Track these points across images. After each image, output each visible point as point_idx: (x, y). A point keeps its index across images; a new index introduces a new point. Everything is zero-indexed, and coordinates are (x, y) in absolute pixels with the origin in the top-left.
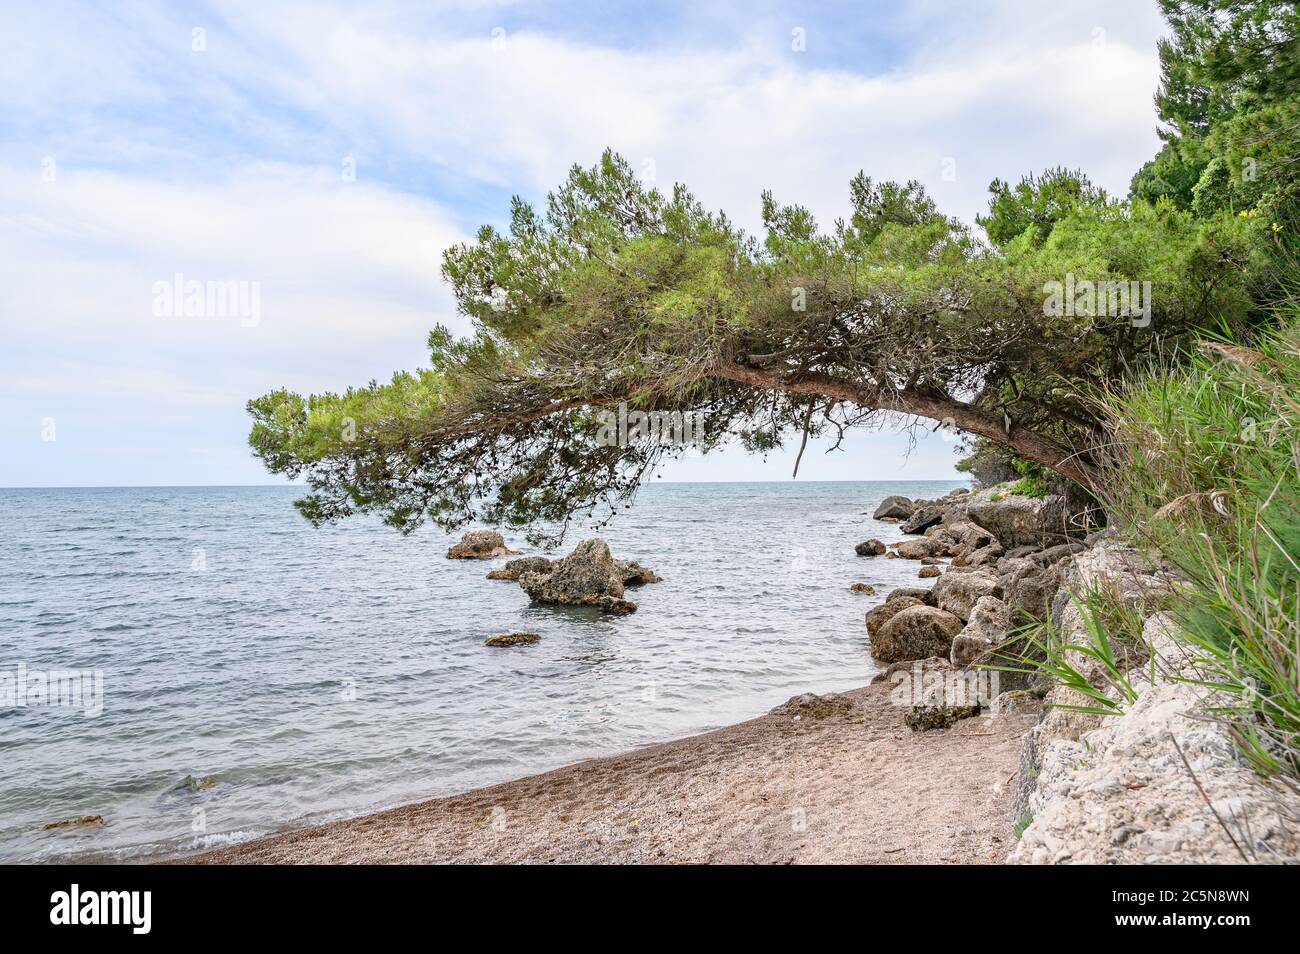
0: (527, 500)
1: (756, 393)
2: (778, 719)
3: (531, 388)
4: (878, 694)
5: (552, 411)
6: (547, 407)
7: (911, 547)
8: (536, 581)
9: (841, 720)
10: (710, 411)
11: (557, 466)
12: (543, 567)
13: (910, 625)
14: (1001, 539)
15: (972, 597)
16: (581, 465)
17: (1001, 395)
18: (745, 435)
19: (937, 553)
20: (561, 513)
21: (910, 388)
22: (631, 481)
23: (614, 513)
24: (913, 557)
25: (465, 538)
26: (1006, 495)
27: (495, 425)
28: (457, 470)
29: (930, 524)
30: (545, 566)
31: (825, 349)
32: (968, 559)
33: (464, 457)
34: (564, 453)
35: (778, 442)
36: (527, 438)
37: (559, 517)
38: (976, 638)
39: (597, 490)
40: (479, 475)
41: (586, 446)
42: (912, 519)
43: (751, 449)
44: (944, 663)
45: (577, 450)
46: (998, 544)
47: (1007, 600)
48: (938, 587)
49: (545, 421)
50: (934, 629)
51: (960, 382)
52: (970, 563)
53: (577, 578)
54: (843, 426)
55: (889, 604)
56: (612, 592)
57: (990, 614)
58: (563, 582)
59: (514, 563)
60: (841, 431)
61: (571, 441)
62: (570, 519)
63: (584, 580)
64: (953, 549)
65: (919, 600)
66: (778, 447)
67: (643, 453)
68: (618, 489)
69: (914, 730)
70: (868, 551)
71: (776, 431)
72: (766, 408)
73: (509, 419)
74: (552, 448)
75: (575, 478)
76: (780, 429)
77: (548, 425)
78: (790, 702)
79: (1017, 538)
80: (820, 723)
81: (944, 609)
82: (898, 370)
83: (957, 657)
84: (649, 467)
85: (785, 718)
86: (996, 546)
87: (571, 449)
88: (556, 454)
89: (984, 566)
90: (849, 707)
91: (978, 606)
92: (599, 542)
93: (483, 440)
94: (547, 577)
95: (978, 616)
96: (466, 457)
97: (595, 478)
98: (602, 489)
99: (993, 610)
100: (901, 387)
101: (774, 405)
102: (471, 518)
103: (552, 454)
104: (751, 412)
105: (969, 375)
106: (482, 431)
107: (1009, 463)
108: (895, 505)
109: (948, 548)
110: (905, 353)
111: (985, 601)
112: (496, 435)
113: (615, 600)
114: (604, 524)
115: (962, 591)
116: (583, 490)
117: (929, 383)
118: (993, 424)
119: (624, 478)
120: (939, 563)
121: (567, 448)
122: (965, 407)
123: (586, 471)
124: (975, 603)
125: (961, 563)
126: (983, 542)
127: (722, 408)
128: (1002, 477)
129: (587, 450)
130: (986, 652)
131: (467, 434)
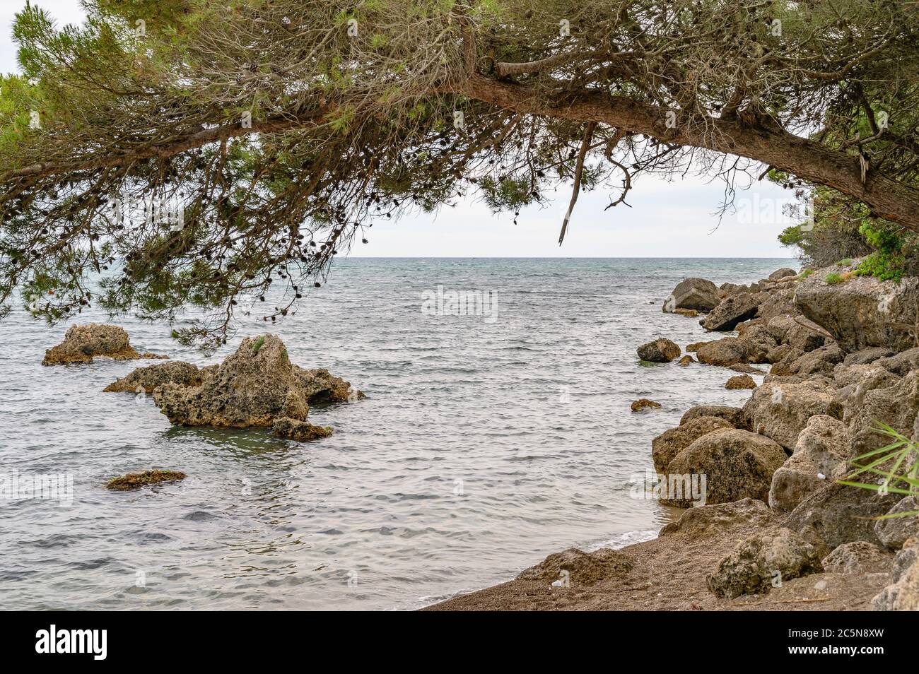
0: (168, 275)
1: (507, 121)
2: (531, 586)
3: (174, 105)
4: (669, 551)
5: (205, 141)
6: (197, 135)
7: (715, 349)
8: (178, 396)
9: (617, 586)
10: (439, 146)
11: (212, 227)
12: (188, 376)
13: (714, 455)
14: (840, 338)
15: (801, 416)
16: (248, 225)
17: (852, 131)
18: (486, 184)
19: (751, 358)
20: (220, 295)
21: (730, 115)
22: (323, 248)
23: (299, 296)
24: (717, 363)
25: (70, 335)
26: (849, 277)
27: (118, 161)
28: (59, 231)
29: (742, 318)
30: (191, 375)
31: (608, 57)
32: (793, 367)
33: (71, 210)
34: (223, 204)
35: (535, 194)
36: (167, 181)
37: (217, 302)
38: (805, 472)
39: (271, 261)
40: (96, 237)
41: (256, 196)
42: (718, 310)
43: (496, 205)
44: (759, 506)
45: (242, 203)
46: (836, 345)
47: (849, 420)
48: (753, 403)
49: (193, 157)
50: (747, 461)
51: (797, 111)
52: (797, 372)
53: (239, 393)
54: (631, 170)
55: (684, 427)
56: (291, 412)
57: (824, 439)
58: (219, 397)
59: (145, 371)
60: (628, 178)
61: (233, 189)
62: (234, 303)
63: (250, 395)
64: (772, 352)
65: (726, 422)
66: (534, 202)
67: (340, 207)
68: (304, 259)
69: (719, 597)
70: (655, 355)
71: (533, 178)
72: (519, 145)
73: (139, 151)
74: (205, 197)
75: (239, 242)
76: (541, 174)
77: (199, 164)
78: (547, 561)
79: (861, 337)
80: (589, 590)
81: (762, 433)
82: (710, 91)
83: (777, 498)
84: (349, 227)
85: (540, 585)
86: (833, 348)
87: (233, 201)
88: (211, 207)
89: (815, 375)
90: (628, 567)
91: (809, 428)
92: (272, 341)
93: (100, 183)
94: (197, 390)
95: (809, 442)
96: (74, 209)
97: (270, 245)
98: (281, 259)
99: (829, 434)
100: (716, 115)
101: (533, 138)
102: (84, 303)
103: (205, 206)
104: (499, 149)
105: (810, 101)
106: (99, 170)
107: (856, 231)
108: (694, 290)
109: (766, 351)
110: (725, 62)
111: (818, 422)
112: (120, 176)
113: (296, 423)
114: (284, 313)
115: (786, 409)
116: (251, 262)
117: (755, 110)
118: (844, 170)
119: (313, 244)
120: (753, 370)
121: (227, 199)
122: (806, 144)
123: (256, 233)
124: (804, 425)
125: (783, 371)
126: (816, 342)
127: (456, 144)
128: (844, 252)
129: (257, 203)
130: (818, 491)
131: (75, 175)
